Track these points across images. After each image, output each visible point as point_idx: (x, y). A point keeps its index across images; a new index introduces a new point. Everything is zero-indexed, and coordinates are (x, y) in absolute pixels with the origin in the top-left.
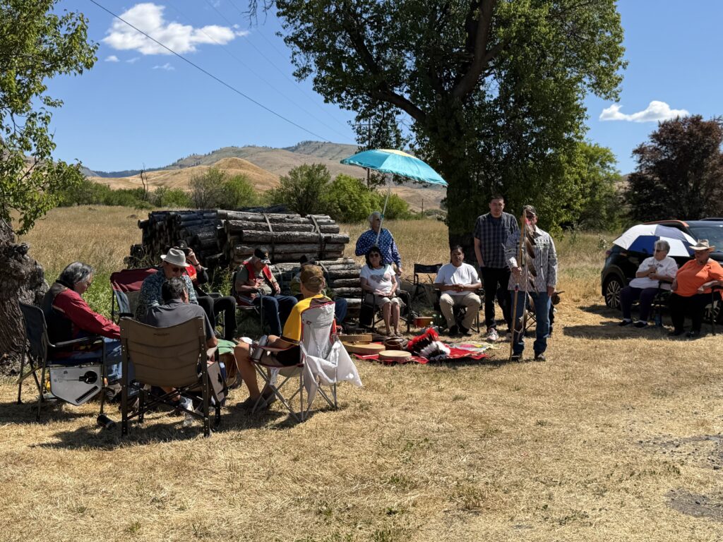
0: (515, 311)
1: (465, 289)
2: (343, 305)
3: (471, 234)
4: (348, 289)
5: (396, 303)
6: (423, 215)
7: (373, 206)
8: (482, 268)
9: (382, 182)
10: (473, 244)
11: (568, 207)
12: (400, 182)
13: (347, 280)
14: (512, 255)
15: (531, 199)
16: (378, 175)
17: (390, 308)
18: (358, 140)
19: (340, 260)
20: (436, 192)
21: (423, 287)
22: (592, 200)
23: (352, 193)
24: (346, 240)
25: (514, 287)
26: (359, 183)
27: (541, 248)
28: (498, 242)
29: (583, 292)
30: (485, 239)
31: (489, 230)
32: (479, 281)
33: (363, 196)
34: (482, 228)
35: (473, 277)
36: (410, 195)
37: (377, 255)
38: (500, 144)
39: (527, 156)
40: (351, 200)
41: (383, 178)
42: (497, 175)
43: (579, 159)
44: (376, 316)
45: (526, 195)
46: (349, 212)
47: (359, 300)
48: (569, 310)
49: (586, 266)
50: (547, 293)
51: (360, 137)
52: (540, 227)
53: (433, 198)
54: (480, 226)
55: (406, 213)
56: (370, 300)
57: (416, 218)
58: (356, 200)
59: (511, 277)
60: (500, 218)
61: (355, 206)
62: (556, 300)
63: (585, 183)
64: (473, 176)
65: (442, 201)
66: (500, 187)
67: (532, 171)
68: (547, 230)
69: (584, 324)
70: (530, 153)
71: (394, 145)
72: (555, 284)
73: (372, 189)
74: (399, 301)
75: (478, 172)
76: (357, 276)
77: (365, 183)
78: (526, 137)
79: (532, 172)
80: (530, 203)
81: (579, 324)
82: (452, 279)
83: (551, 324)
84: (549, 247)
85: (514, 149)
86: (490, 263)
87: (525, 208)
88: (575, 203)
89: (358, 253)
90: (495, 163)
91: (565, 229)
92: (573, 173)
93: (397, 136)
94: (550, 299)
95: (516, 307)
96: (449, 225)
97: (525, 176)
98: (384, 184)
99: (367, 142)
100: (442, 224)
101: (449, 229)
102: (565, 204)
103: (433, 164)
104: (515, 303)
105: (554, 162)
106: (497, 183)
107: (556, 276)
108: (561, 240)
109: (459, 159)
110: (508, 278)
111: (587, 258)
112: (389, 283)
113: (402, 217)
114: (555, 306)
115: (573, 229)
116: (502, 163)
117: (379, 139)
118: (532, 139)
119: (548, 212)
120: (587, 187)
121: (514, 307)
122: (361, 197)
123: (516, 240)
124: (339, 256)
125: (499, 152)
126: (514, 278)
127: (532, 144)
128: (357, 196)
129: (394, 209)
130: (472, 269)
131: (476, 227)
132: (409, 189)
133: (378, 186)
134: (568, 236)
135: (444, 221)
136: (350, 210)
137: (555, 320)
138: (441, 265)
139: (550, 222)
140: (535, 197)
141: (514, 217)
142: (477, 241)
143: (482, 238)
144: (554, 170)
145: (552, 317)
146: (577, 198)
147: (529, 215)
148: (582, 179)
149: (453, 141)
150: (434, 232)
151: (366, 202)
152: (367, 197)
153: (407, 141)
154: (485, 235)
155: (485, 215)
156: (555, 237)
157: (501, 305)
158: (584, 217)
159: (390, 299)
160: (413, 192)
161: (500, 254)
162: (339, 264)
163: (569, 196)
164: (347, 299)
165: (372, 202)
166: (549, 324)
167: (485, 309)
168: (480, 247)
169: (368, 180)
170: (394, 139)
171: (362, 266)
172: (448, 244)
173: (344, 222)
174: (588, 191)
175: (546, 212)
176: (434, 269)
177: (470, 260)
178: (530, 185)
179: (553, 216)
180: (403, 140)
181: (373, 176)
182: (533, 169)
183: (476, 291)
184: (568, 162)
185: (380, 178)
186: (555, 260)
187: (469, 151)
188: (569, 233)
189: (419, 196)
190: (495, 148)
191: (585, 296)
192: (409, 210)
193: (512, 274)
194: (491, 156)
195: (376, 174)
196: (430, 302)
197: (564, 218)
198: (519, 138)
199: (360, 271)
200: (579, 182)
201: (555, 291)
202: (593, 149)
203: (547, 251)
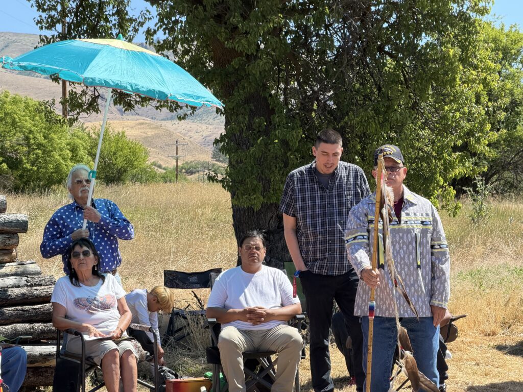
0: (370, 358)
1: (269, 317)
2: (19, 360)
3: (277, 207)
4: (27, 326)
5: (129, 352)
6: (179, 173)
7: (75, 158)
8: (301, 274)
9: (93, 106)
10: (281, 228)
11: (465, 149)
12: (129, 106)
13: (27, 308)
14: (360, 246)
15: (393, 134)
16: (84, 93)
17: (118, 360)
18: (39, 22)
19: (10, 268)
20: (204, 127)
21: (185, 318)
22: (510, 135)
23: (31, 132)
24: (22, 227)
25: (366, 309)
26: (44, 110)
27: (417, 229)
28: (332, 223)
29: (501, 315)
30: (304, 217)
31: (313, 198)
32: (297, 300)
33: (53, 135)
34: (298, 196)
35: (283, 292)
36: (150, 133)
37: (86, 254)
38: (327, 27)
39: (381, 49)
40: (29, 145)
41: (95, 99)
42: (324, 89)
43: (483, 53)
44: (88, 380)
45: (382, 125)
46: (25, 170)
47: (52, 349)
48: (475, 353)
49: (505, 266)
50: (432, 318)
51: (44, 15)
52: (413, 189)
53: (197, 138)
54: (293, 191)
55: (144, 171)
56: (75, 348)
57: (165, 179)
58: (40, 146)
59: (360, 290)
60: (333, 175)
61: (38, 157)
62: (450, 332)
63: (496, 101)
64: (277, 92)
65: (216, 142)
66: (331, 112)
67: (393, 79)
68: (428, 195)
69: (506, 380)
70: (388, 43)
71: (115, 32)
72: (446, 300)
73: (71, 122)
74: (136, 346)
75: (287, 83)
76: (46, 299)
77: (58, 110)
78: (378, 12)
79: (393, 82)
80: (391, 141)
81: (496, 381)
82: (242, 298)
83: (442, 382)
84: (431, 227)
85: (356, 36)
86: (318, 263)
87: (382, 151)
88: (478, 141)
89: (47, 251)
90: (319, 63)
91: (460, 193)
92: (474, 81)
93: (120, 13)
94: (438, 331)
95: (371, 351)
96: (230, 189)
97: (379, 89)
98: (97, 111)
99: (59, 27)
100: (218, 188)
101: (233, 197)
102: (459, 143)
103: (195, 68)
104: (370, 342)
105: (434, 61)
106: (325, 105)
107: (449, 285)
108: (455, 214)
109: (247, 56)
110: (354, 292)
111: (507, 250)
112: (114, 312)
113: (136, 178)
114: (449, 345)
115: (477, 192)
116: (333, 63)
117: (84, 19)
118: (391, 16)
119: (427, 158)
120: (499, 108)
121: (367, 349)
122: (51, 140)
123: (366, 215)
124: (6, 258)
125: (326, 42)
126: (364, 291)
127: (391, 26)
128: (40, 138)
129: (120, 162)
130: (281, 276)
131: (286, 193)
132: (149, 120)
133: (83, 115)
134: (466, 205)
135: (222, 181)
136: (28, 166)
137: (448, 373)
138: (218, 271)
139: (431, 179)
140: (399, 129)
141: (360, 170)
142: (288, 221)
143: (300, 214)
144: (435, 76)
145: (443, 367)
146: (481, 131)
147: (390, 164)
148: (490, 94)
149: (234, 20)
150: (202, 205)
151: (61, 150)
152: (62, 138)
153: (141, 24)
154: (304, 208)
155: (303, 168)
156: (443, 207)
157: (341, 347)
158: (496, 167)
159: (118, 343)
160: (157, 128)
161: (337, 246)
162: (7, 275)
163: (467, 126)
164: (27, 348)
165: (74, 150)
166: (438, 380)
167: (311, 355)
168: (297, 231)
169: (63, 103)
170: (114, 20)
171: (57, 279)
172: (231, 230)
173: (16, 190)
174: (502, 115)
175: (422, 159)
176: (204, 279)
177: (277, 258)
178: (389, 108)
179: (436, 166)
180: (131, 20)
181: (73, 94)
182: (393, 74)
183: (292, 320)
184: (461, 60)
185: (86, 99)
186: (444, 254)
187: (264, 41)
188: (469, 200)
189: (170, 134)
190: (318, 35)
191: (505, 325)
192: (148, 163)
193: (361, 283)
194: (310, 51)
195: (78, 90)
196: (200, 347)
197: (459, 171)
198: (365, 14)
199: (51, 289)
200: (484, 99)
201: (448, 315)
202: (507, 36)
203: (429, 235)
